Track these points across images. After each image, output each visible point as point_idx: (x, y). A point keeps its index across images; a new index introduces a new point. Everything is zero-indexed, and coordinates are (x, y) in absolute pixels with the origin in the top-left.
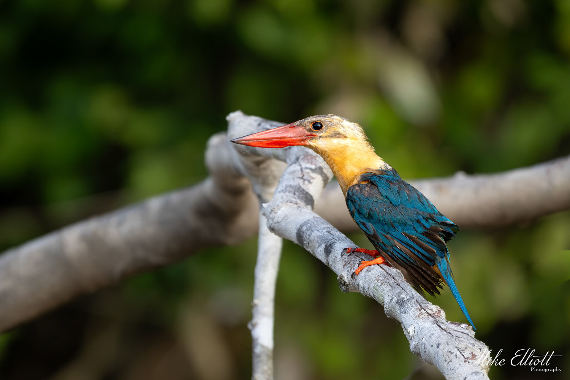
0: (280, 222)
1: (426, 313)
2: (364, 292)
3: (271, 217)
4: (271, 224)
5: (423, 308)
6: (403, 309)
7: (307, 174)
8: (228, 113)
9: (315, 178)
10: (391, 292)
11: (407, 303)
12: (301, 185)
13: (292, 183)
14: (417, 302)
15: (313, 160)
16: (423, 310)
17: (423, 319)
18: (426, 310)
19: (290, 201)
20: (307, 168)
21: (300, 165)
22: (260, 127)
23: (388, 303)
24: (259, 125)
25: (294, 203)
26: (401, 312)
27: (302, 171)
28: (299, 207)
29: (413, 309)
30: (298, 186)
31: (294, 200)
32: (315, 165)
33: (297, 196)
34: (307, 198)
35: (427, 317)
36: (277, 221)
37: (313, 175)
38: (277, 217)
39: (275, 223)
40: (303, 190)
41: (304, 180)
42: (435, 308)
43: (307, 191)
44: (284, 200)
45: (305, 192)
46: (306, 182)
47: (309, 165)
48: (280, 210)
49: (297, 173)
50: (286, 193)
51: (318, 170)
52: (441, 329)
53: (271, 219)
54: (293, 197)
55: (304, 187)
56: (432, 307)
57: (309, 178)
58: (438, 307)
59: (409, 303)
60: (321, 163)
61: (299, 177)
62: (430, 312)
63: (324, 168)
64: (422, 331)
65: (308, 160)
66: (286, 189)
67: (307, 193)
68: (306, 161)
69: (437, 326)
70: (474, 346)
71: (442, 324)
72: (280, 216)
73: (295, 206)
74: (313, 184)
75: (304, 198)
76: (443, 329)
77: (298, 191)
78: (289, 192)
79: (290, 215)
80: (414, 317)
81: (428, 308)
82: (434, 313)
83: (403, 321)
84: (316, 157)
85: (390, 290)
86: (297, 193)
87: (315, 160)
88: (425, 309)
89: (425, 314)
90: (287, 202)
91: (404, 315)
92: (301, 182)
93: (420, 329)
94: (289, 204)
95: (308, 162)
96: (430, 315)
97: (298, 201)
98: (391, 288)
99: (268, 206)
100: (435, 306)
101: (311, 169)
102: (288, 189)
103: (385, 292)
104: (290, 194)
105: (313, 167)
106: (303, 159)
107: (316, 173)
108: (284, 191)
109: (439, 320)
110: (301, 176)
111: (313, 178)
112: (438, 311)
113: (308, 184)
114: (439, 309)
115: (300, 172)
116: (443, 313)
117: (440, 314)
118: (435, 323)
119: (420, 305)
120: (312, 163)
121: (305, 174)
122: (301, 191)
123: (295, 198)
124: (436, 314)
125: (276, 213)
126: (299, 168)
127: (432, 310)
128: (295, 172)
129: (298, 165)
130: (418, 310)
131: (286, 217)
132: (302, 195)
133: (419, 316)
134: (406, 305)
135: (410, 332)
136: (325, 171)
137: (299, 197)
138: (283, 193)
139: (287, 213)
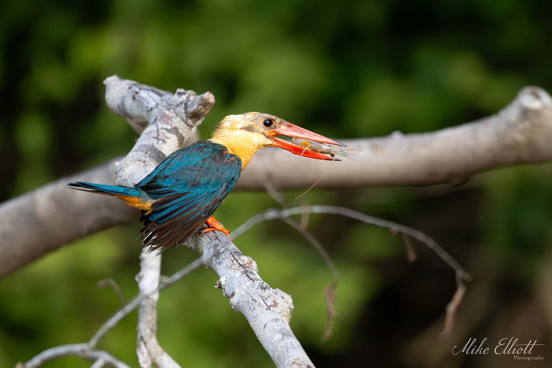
0: (127, 179)
1: (238, 264)
2: (189, 244)
3: (120, 175)
4: (120, 181)
5: (236, 260)
6: (218, 260)
7: (163, 134)
8: (105, 78)
9: (171, 137)
10: (210, 245)
11: (222, 255)
12: (155, 144)
13: (146, 143)
14: (231, 253)
15: (170, 121)
16: (235, 261)
17: (234, 270)
18: (239, 261)
19: (139, 160)
20: (163, 128)
21: (157, 126)
22: (130, 90)
23: (206, 255)
24: (130, 88)
25: (142, 161)
26: (216, 263)
27: (158, 131)
28: (146, 165)
29: (226, 260)
30: (152, 146)
31: (144, 158)
32: (171, 126)
33: (149, 155)
34: (158, 156)
35: (238, 267)
36: (124, 179)
37: (168, 135)
38: (125, 174)
39: (123, 180)
40: (156, 149)
41: (159, 140)
42: (247, 259)
43: (160, 150)
44: (134, 159)
45: (158, 152)
46: (160, 142)
47: (165, 126)
48: (128, 168)
49: (154, 133)
50: (138, 152)
51: (173, 130)
52: (249, 279)
53: (119, 176)
54: (143, 156)
55: (157, 146)
56: (244, 259)
57: (164, 138)
58: (250, 258)
59: (224, 254)
60: (177, 123)
61: (155, 137)
62: (241, 263)
63: (179, 128)
64: (232, 280)
65: (165, 121)
66: (139, 148)
67: (160, 151)
68: (163, 122)
69: (246, 276)
70: (277, 294)
71: (251, 274)
72: (127, 174)
73: (143, 164)
74: (167, 144)
75: (155, 157)
76: (251, 279)
77: (150, 151)
78: (142, 151)
79: (136, 173)
80: (227, 267)
81: (240, 260)
82: (245, 264)
83: (218, 271)
84: (172, 118)
85: (209, 243)
86: (149, 152)
87: (171, 120)
88: (237, 261)
89: (236, 265)
90: (135, 161)
91: (218, 266)
92: (155, 141)
93: (231, 279)
94: (137, 162)
95: (164, 123)
96: (241, 265)
97: (148, 160)
98: (210, 241)
99: (120, 164)
100: (247, 258)
101: (167, 130)
102: (142, 148)
103: (204, 244)
104: (142, 153)
105: (169, 127)
106: (160, 119)
107: (171, 133)
108: (137, 150)
109: (248, 271)
110: (156, 136)
111: (168, 138)
112: (249, 262)
113: (163, 143)
114: (251, 260)
115: (156, 132)
116: (254, 264)
117: (251, 265)
118: (244, 273)
119: (233, 256)
120: (168, 124)
121: (160, 134)
122: (154, 150)
123: (146, 157)
124: (247, 265)
125: (124, 171)
126: (155, 128)
127: (243, 261)
128: (151, 132)
129: (155, 126)
130: (231, 262)
131: (132, 175)
132: (154, 154)
133: (231, 267)
134: (221, 256)
135: (222, 282)
136: (180, 131)
137: (150, 156)
138: (136, 152)
139: (134, 171)
